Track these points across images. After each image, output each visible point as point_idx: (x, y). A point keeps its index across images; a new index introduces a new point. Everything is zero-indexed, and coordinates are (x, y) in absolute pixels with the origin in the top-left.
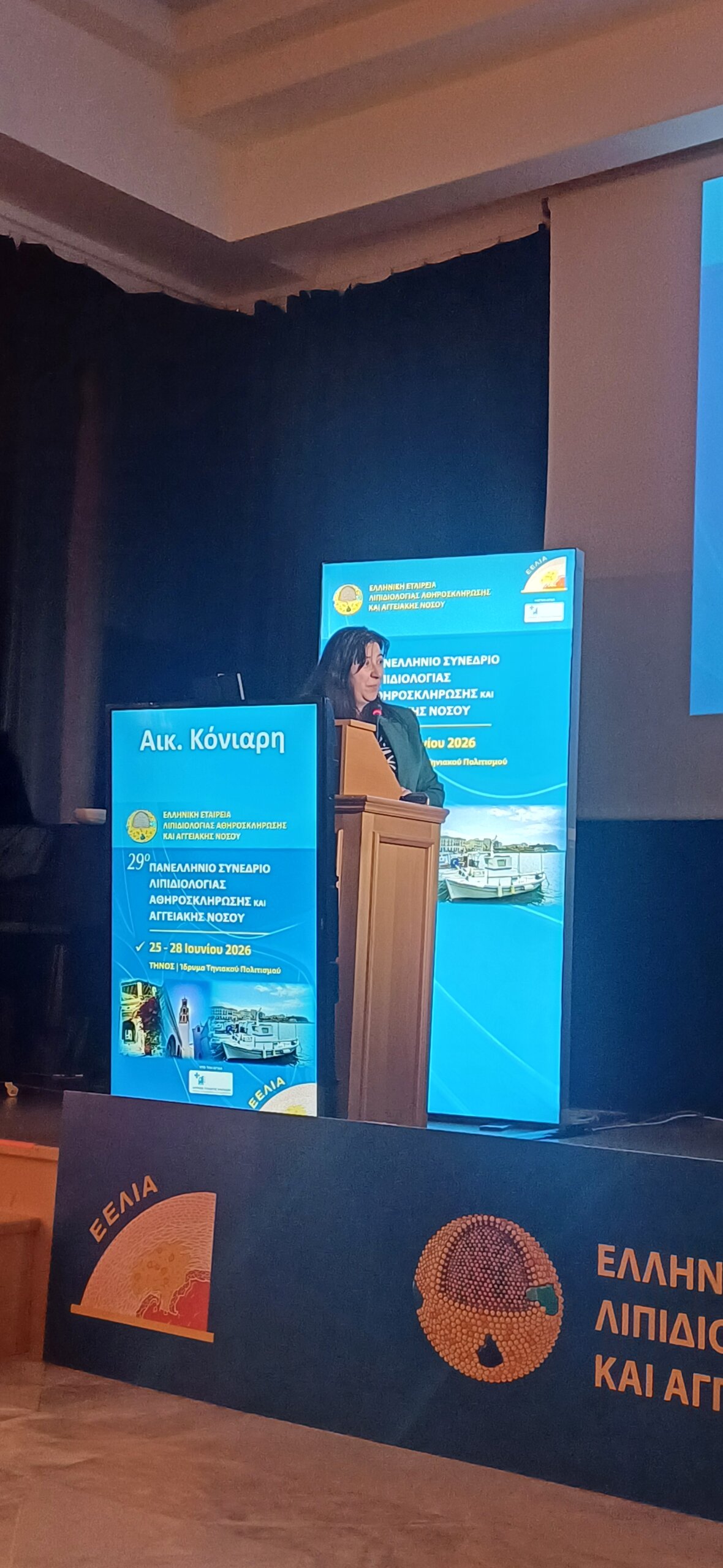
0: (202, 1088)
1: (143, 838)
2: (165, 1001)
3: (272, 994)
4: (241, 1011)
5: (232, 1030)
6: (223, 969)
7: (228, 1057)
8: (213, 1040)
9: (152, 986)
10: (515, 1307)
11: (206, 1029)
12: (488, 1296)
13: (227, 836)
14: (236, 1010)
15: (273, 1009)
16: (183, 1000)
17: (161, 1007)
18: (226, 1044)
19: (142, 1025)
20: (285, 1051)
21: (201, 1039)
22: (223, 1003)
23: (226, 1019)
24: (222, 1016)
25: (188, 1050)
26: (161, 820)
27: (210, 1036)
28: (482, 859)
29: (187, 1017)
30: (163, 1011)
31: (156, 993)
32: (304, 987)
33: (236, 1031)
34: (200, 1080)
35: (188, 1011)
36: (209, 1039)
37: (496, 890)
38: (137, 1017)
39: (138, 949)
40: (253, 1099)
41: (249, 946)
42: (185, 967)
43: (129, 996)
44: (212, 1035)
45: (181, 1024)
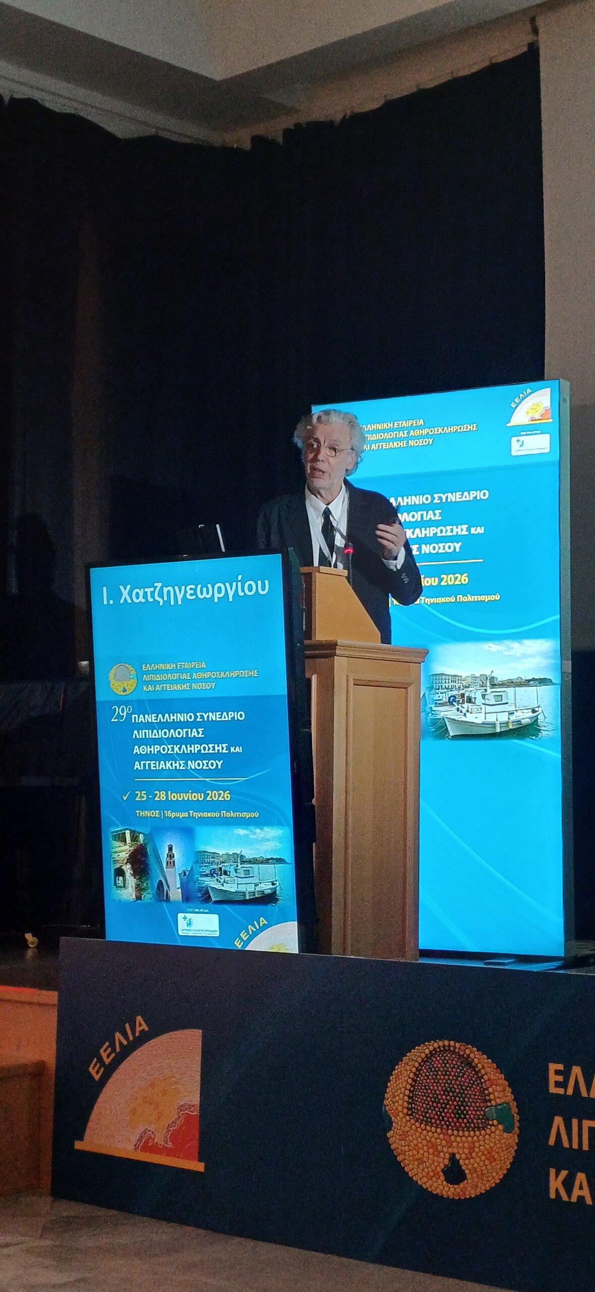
0: (190, 930)
1: (125, 690)
2: (152, 847)
4: (223, 854)
5: (216, 874)
6: (205, 814)
7: (213, 899)
8: (198, 884)
9: (140, 833)
10: (475, 1127)
11: (191, 873)
12: (451, 1117)
13: (203, 686)
14: (219, 854)
15: (253, 852)
16: (168, 846)
17: (149, 854)
18: (210, 887)
19: (132, 873)
20: (266, 892)
21: (187, 883)
22: (207, 848)
23: (209, 863)
24: (206, 860)
25: (176, 894)
26: (140, 673)
27: (194, 880)
28: (478, 695)
29: (174, 862)
30: (150, 859)
31: (144, 840)
32: (281, 829)
33: (219, 874)
34: (188, 922)
35: (174, 857)
36: (196, 882)
37: (493, 726)
38: (126, 863)
39: (125, 799)
40: (238, 939)
41: (228, 792)
42: (169, 814)
43: (118, 843)
44: (198, 878)
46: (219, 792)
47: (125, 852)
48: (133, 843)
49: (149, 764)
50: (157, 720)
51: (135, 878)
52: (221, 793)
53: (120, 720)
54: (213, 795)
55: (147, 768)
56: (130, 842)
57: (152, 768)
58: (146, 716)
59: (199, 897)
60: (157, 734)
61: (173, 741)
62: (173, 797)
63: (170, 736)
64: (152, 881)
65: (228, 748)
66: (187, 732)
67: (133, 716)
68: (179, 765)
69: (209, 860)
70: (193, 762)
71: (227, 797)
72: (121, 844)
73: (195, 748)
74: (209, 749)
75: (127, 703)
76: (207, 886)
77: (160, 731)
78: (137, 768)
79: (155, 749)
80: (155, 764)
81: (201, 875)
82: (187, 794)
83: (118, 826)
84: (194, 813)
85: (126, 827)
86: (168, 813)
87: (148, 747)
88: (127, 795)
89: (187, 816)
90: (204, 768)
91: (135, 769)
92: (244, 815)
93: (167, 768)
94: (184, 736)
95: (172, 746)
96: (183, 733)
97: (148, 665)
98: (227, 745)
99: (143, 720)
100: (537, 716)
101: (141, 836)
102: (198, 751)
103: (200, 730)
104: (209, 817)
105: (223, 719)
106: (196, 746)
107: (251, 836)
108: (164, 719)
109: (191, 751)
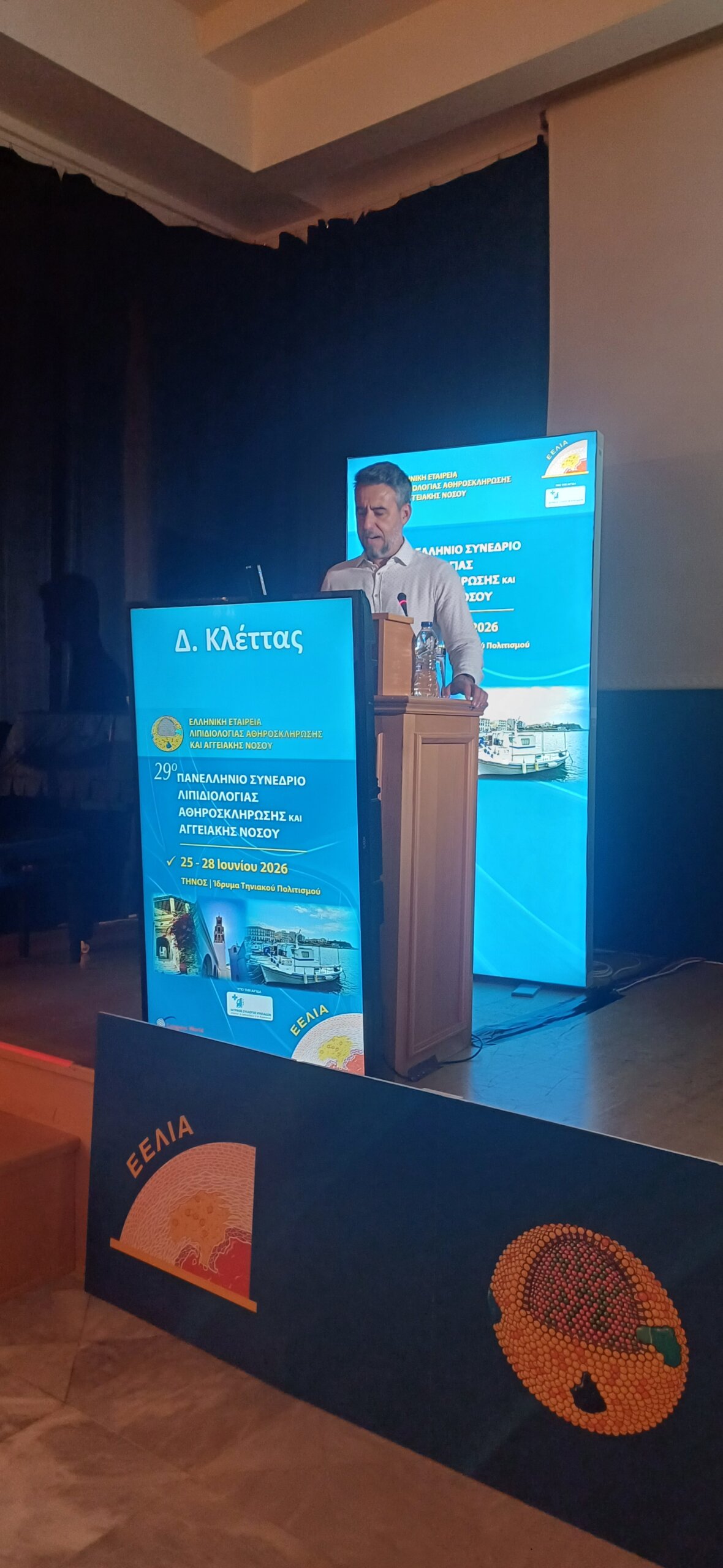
0: (241, 1011)
1: (169, 746)
2: (199, 918)
3: (311, 915)
4: (279, 932)
5: (270, 953)
6: (260, 888)
7: (267, 980)
8: (251, 961)
9: (186, 902)
11: (242, 949)
13: (258, 745)
14: (274, 931)
15: (313, 932)
16: (217, 918)
17: (195, 924)
18: (263, 966)
19: (176, 943)
20: (327, 978)
21: (238, 960)
22: (261, 923)
23: (263, 940)
24: (259, 937)
25: (225, 970)
26: (187, 729)
27: (247, 958)
28: (506, 738)
29: (223, 936)
30: (197, 930)
31: (189, 910)
32: (346, 910)
33: (274, 953)
34: (238, 1002)
35: (223, 931)
36: (247, 960)
37: (520, 767)
38: (170, 934)
39: (169, 864)
40: (294, 1026)
41: (285, 864)
42: (218, 884)
43: (162, 911)
44: (250, 956)
45: (216, 943)
46: (276, 864)
47: (169, 921)
48: (178, 912)
49: (196, 829)
50: (205, 780)
51: (179, 949)
52: (277, 866)
53: (164, 779)
54: (268, 867)
55: (194, 833)
56: (174, 911)
57: (200, 833)
58: (193, 775)
59: (252, 977)
60: (205, 796)
61: (222, 804)
62: (223, 865)
63: (220, 799)
64: (198, 954)
65: (286, 816)
66: (239, 796)
67: (179, 775)
68: (231, 831)
69: (262, 937)
70: (246, 829)
71: (284, 870)
72: (165, 913)
73: (249, 814)
74: (264, 815)
75: (172, 760)
76: (260, 966)
77: (208, 793)
78: (183, 832)
79: (203, 812)
80: (203, 828)
81: (253, 952)
82: (239, 864)
83: (161, 892)
84: (246, 885)
85: (170, 895)
86: (217, 882)
87: (195, 809)
88: (171, 861)
89: (238, 887)
90: (258, 836)
91: (181, 832)
92: (303, 891)
93: (217, 834)
94: (236, 800)
95: (222, 810)
96: (235, 796)
97: (196, 720)
98: (284, 813)
99: (189, 779)
100: (564, 760)
101: (187, 905)
102: (251, 817)
103: (253, 794)
104: (264, 891)
105: (280, 784)
106: (249, 811)
108: (213, 780)
109: (243, 816)
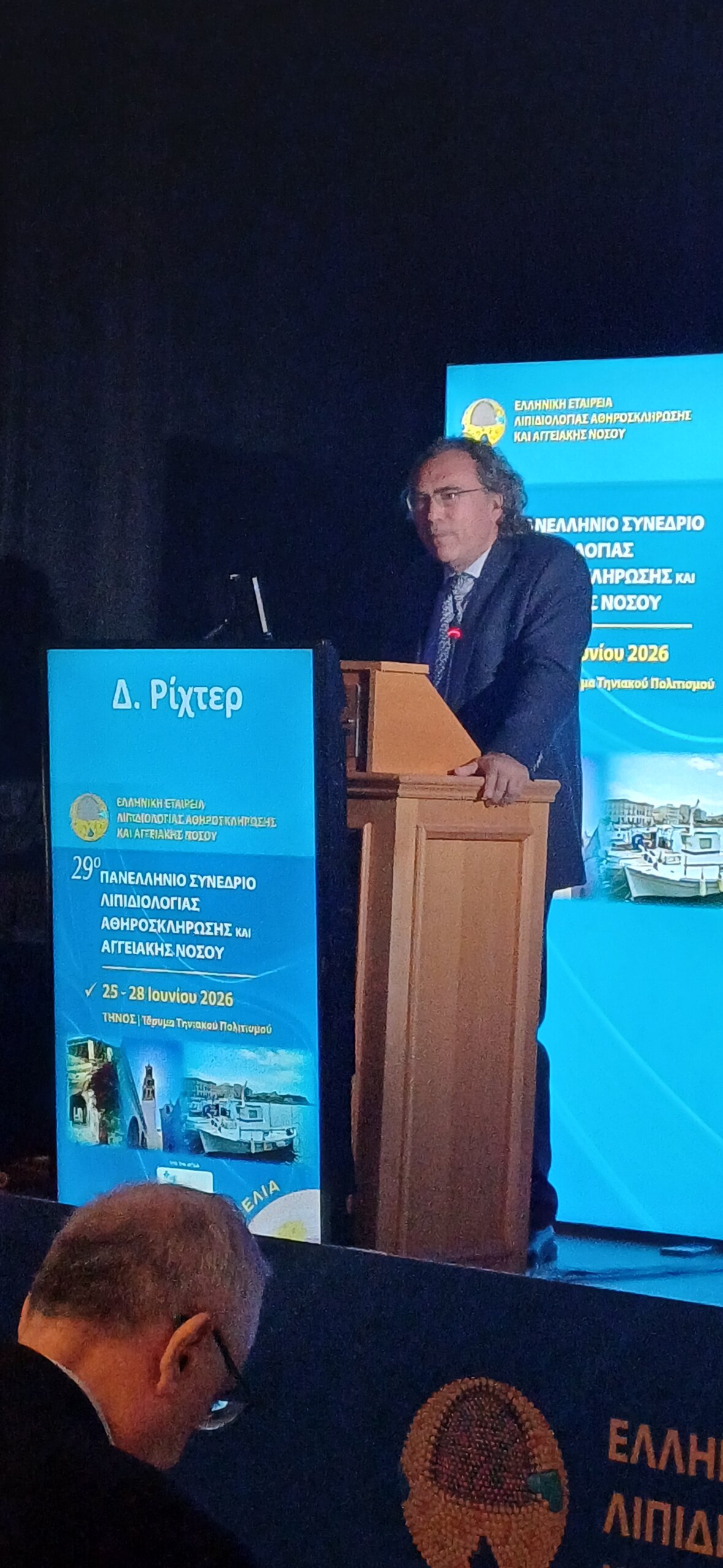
1: (91, 834)
2: (124, 1067)
4: (221, 1085)
5: (210, 1112)
7: (207, 1149)
8: (187, 1125)
9: (107, 1046)
11: (177, 1109)
13: (200, 835)
14: (216, 1084)
15: (261, 1084)
17: (119, 1077)
18: (203, 1132)
19: (95, 1103)
20: (280, 1144)
21: (172, 1124)
22: (198, 1073)
23: (202, 1096)
24: (198, 1092)
25: (155, 1138)
26: (113, 811)
27: (183, 1120)
28: (677, 837)
29: (153, 1092)
30: (121, 1083)
31: (113, 1057)
33: (215, 1114)
35: (153, 1084)
36: (182, 1124)
38: (87, 1089)
39: (88, 994)
43: (78, 1059)
44: (186, 1117)
45: (145, 1102)
46: (218, 993)
47: (87, 1073)
48: (97, 1060)
49: (123, 946)
50: (134, 880)
51: (99, 1111)
52: (220, 996)
53: (85, 878)
54: (210, 997)
55: (120, 951)
56: (93, 1058)
57: (127, 952)
58: (121, 874)
59: (188, 1144)
61: (156, 913)
62: (156, 996)
63: (153, 907)
64: (122, 1117)
65: (232, 930)
66: (175, 902)
67: (102, 873)
68: (164, 949)
69: (201, 1092)
70: (184, 946)
71: (229, 1001)
72: (82, 1061)
75: (94, 853)
76: (198, 1130)
77: (138, 897)
78: (106, 950)
79: (132, 924)
80: (131, 945)
81: (190, 1112)
82: (175, 994)
85: (88, 1036)
86: (147, 1018)
87: (122, 919)
88: (91, 990)
89: (173, 1026)
91: (103, 951)
92: (251, 1030)
93: (148, 954)
94: (172, 908)
97: (125, 799)
98: (230, 925)
99: (115, 879)
101: (109, 1050)
103: (193, 900)
104: (204, 1029)
105: (226, 886)
107: (262, 1062)
108: (147, 879)
